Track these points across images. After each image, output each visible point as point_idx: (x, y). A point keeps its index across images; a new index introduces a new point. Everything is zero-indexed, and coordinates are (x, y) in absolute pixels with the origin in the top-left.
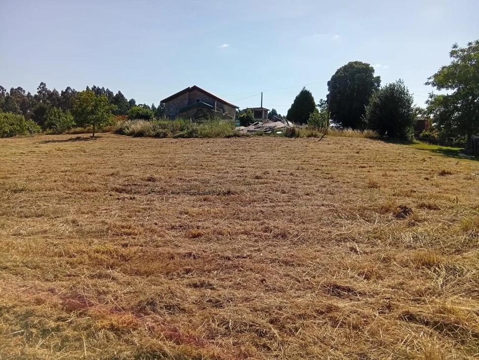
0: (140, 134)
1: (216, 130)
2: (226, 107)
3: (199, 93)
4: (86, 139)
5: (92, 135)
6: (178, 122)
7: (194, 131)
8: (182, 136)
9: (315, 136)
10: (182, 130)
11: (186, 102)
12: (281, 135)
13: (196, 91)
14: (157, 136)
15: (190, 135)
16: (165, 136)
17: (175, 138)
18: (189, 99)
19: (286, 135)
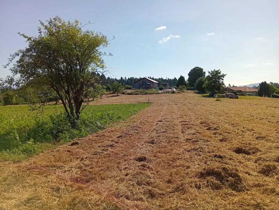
0: (131, 94)
1: (153, 92)
2: (154, 84)
3: (146, 80)
4: (115, 96)
5: (117, 94)
6: (141, 90)
7: (147, 93)
8: (144, 94)
9: (179, 93)
10: (143, 92)
11: (141, 83)
12: (170, 93)
13: (144, 79)
14: (136, 94)
15: (146, 94)
16: (138, 94)
17: (141, 95)
18: (143, 82)
19: (171, 93)
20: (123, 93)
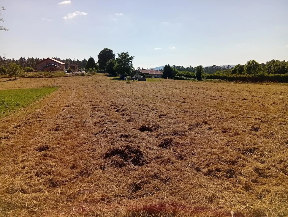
0: (33, 77)
1: (59, 75)
2: (61, 65)
3: (50, 60)
4: (13, 80)
5: (14, 78)
6: (46, 73)
7: (53, 75)
8: (49, 77)
9: (90, 75)
10: (48, 75)
11: (45, 64)
12: (80, 76)
13: (48, 60)
14: (40, 77)
15: (51, 77)
16: (42, 77)
17: (46, 78)
18: (46, 63)
19: (81, 76)
20: (23, 77)
